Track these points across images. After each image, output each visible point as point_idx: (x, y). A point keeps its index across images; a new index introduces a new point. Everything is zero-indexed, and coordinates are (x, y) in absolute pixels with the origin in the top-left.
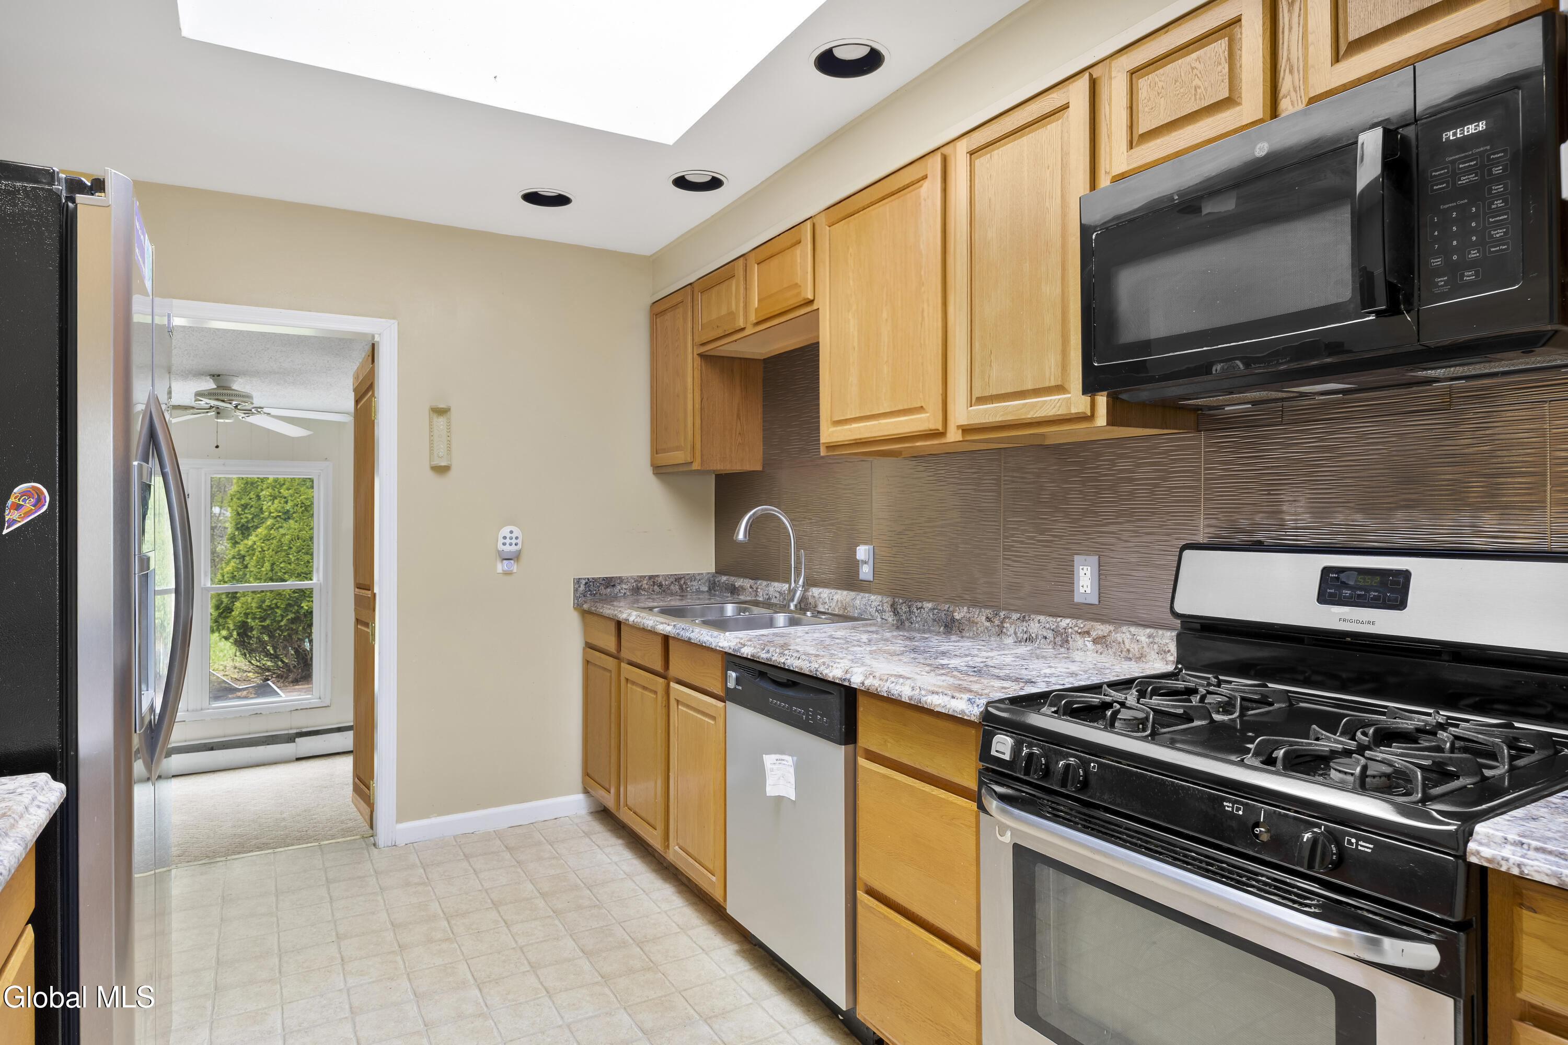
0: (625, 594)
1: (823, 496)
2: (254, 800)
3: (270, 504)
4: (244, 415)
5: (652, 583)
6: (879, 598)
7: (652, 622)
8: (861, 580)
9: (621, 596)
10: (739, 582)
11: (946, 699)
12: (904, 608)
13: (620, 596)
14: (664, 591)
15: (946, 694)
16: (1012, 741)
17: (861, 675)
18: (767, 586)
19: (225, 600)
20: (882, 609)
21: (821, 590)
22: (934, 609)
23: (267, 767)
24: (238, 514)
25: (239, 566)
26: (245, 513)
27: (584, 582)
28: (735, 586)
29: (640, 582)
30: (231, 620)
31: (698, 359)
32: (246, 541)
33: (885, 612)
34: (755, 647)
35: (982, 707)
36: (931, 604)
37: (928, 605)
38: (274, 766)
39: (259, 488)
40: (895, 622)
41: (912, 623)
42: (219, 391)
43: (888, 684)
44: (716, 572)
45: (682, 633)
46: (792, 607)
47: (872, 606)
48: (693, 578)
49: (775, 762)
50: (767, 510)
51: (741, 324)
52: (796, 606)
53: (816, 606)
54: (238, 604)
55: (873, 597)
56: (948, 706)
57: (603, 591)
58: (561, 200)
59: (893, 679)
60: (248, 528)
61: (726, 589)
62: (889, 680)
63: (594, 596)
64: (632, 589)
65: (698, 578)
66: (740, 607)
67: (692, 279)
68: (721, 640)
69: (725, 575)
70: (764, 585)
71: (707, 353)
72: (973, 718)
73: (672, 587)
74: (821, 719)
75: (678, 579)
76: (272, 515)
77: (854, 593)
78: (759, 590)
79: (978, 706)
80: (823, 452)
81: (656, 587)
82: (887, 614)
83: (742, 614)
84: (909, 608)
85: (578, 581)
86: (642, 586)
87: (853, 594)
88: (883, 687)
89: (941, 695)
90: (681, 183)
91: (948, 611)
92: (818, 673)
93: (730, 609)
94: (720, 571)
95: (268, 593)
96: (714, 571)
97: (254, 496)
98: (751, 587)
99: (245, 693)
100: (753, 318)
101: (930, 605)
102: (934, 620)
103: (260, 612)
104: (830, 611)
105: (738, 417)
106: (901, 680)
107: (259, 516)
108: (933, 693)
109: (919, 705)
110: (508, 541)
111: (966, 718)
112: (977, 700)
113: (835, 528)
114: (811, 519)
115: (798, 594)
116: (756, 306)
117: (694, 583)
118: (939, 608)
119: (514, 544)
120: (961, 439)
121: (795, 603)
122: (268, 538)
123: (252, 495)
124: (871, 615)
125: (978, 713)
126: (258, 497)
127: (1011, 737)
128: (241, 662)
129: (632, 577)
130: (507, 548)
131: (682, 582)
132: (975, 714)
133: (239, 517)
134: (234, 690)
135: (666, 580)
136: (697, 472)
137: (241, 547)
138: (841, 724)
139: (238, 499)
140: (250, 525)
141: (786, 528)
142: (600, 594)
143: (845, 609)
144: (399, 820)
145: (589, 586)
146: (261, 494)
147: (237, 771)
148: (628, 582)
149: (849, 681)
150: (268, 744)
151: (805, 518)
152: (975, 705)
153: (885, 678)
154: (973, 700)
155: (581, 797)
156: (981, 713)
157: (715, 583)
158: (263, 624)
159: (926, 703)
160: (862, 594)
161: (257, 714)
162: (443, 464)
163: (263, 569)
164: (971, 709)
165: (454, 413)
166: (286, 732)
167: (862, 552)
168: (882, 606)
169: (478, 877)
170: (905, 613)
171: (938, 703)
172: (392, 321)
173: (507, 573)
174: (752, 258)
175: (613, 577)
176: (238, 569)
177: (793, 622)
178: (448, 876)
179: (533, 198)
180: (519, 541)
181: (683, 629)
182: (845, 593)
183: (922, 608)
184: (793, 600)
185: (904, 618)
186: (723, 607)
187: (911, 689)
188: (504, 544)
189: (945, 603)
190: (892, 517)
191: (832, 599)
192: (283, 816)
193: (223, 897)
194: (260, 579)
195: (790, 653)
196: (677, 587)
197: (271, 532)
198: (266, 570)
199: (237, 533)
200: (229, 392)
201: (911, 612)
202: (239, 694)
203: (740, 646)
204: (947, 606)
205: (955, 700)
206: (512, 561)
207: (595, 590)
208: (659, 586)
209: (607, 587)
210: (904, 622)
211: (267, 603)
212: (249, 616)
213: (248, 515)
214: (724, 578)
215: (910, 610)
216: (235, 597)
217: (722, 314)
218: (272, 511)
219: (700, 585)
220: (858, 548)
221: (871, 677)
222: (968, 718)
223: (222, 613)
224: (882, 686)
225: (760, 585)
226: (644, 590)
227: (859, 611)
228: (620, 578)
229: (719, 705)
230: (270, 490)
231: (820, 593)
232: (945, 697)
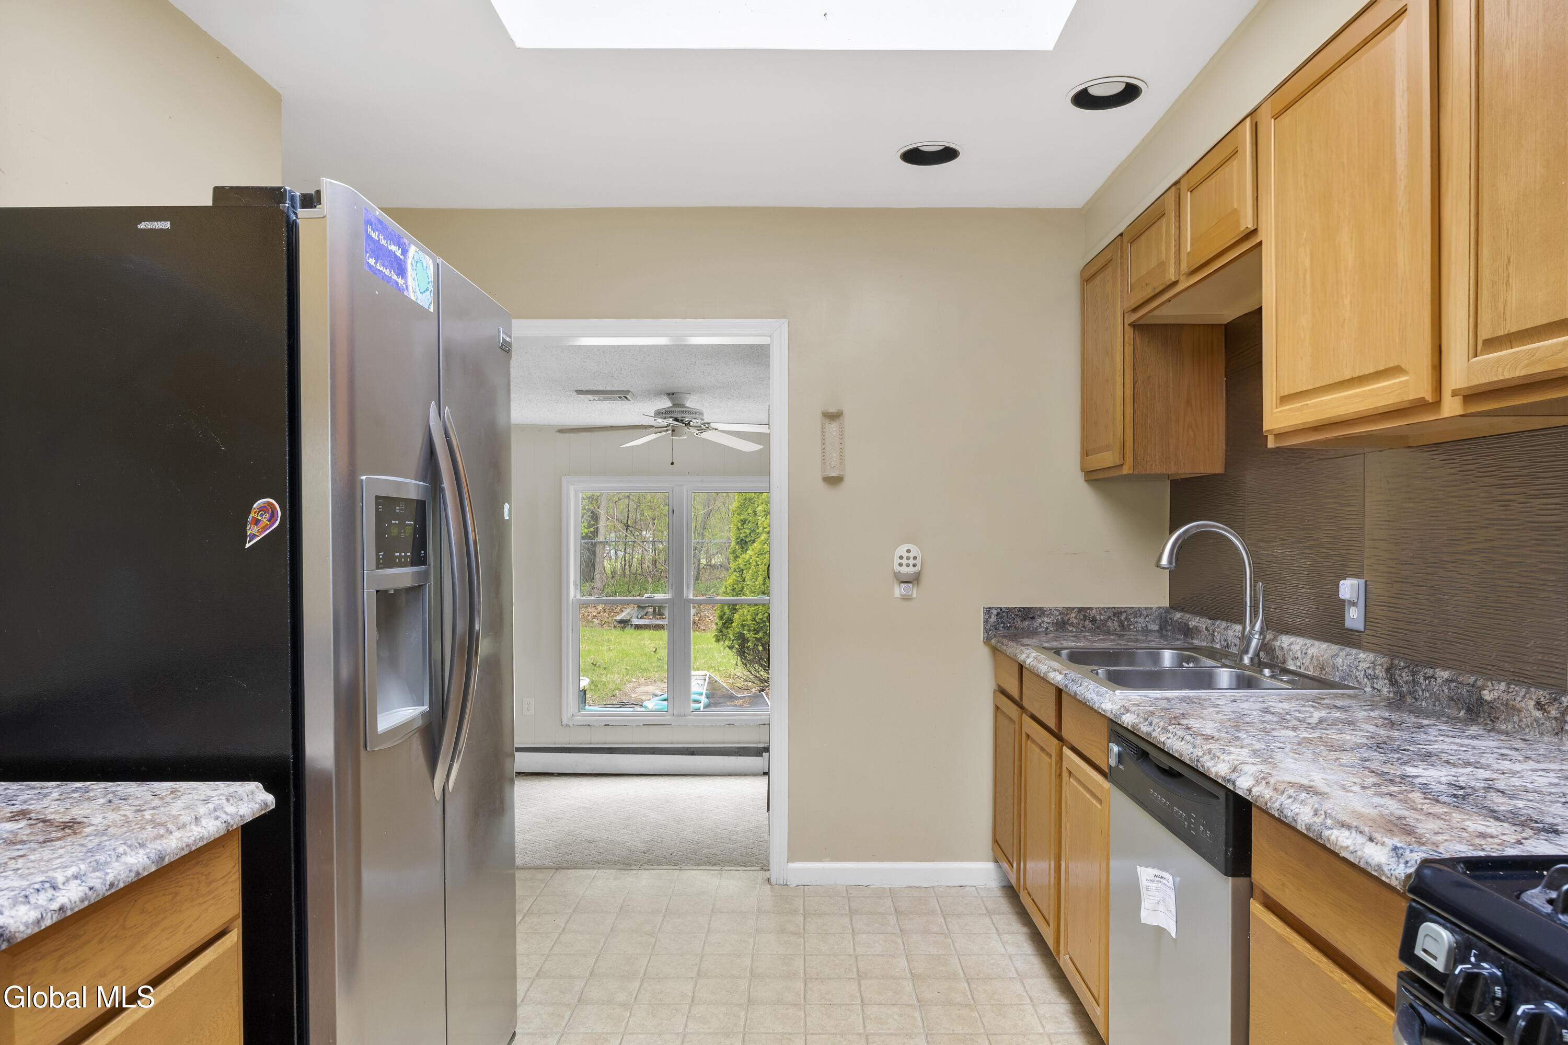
0: (1047, 628)
1: (1299, 508)
2: (717, 808)
3: (763, 519)
4: (697, 432)
5: (1082, 617)
6: (1371, 656)
7: (1046, 667)
8: (1348, 630)
9: (1042, 631)
10: (1195, 622)
11: (1360, 839)
12: (1406, 676)
13: (1040, 632)
14: (1098, 628)
15: (1361, 832)
16: (1452, 939)
17: (1252, 778)
18: (1226, 629)
19: (727, 611)
20: (1372, 673)
21: (1293, 639)
22: (1452, 681)
23: (737, 777)
24: (739, 529)
25: (739, 579)
26: (744, 528)
27: (995, 612)
28: (1188, 625)
29: (1067, 615)
30: (731, 630)
31: (1130, 332)
32: (744, 555)
33: (1377, 678)
34: (1138, 715)
35: (1412, 866)
36: (1447, 673)
37: (1442, 673)
38: (743, 778)
39: (756, 503)
40: (1391, 695)
41: (1416, 699)
42: (674, 409)
43: (1283, 798)
44: (1171, 607)
45: (1070, 685)
46: (1246, 660)
47: (1360, 668)
48: (1138, 612)
49: (1153, 878)
50: (1206, 526)
51: (1172, 277)
52: (1252, 659)
53: (1284, 662)
54: (736, 616)
55: (1362, 655)
56: (1359, 853)
57: (1019, 624)
58: (948, 154)
59: (1291, 791)
60: (746, 543)
61: (1179, 629)
62: (1286, 793)
63: (1008, 629)
64: (1057, 624)
65: (1145, 613)
66: (1182, 655)
67: (1121, 228)
68: (1107, 701)
69: (1180, 610)
70: (1222, 627)
71: (1141, 322)
72: (1394, 883)
73: (1109, 623)
74: (1204, 832)
75: (1117, 613)
76: (765, 530)
77: (1337, 647)
78: (1216, 634)
79: (1407, 862)
80: (1271, 444)
81: (1087, 622)
82: (1381, 682)
83: (1184, 664)
84: (1413, 675)
85: (988, 611)
86: (1069, 620)
87: (1335, 648)
88: (1275, 802)
89: (1354, 832)
90: (1084, 100)
91: (1473, 686)
92: (1199, 765)
93: (1168, 658)
94: (1174, 606)
95: (761, 607)
96: (1168, 605)
97: (751, 512)
98: (1207, 629)
99: (741, 701)
100: (1184, 267)
101: (1446, 675)
102: (1451, 699)
103: (754, 624)
104: (1302, 670)
105: (1188, 403)
106: (1303, 795)
107: (755, 531)
108: (1343, 826)
109: (1319, 841)
110: (904, 561)
111: (1383, 878)
112: (1408, 852)
113: (1312, 552)
114: (1282, 539)
115: (1254, 643)
116: (1189, 250)
117: (1139, 620)
118: (1460, 679)
119: (911, 565)
120: (1462, 413)
121: (1250, 655)
122: (761, 552)
123: (750, 511)
124: (1358, 681)
125: (1403, 876)
126: (755, 513)
127: (1452, 931)
128: (740, 671)
129: (1056, 609)
130: (904, 569)
131: (1123, 617)
132: (1398, 876)
133: (738, 532)
134: (732, 697)
135: (1101, 614)
136: (1127, 478)
137: (740, 561)
138: (1227, 845)
139: (738, 514)
140: (748, 540)
141: (1240, 553)
142: (1015, 627)
143: (1322, 668)
144: (790, 860)
145: (1002, 617)
146: (757, 509)
147: (713, 778)
148: (1050, 614)
149: (1234, 783)
150: (740, 756)
151: (1275, 538)
152: (1402, 861)
153: (1282, 788)
154: (1401, 851)
155: (991, 866)
156: (1408, 876)
157: (1166, 621)
158: (756, 636)
159: (1329, 840)
160: (1348, 649)
161: (730, 724)
162: (834, 474)
163: (757, 583)
164: (1393, 866)
165: (847, 416)
166: (755, 745)
167: (1348, 588)
168: (1374, 669)
169: (854, 939)
170: (1406, 683)
171: (1345, 845)
172: (782, 320)
173: (907, 598)
174: (1184, 186)
175: (1031, 608)
176: (738, 582)
177: (1245, 683)
178: (825, 930)
179: (914, 156)
180: (918, 562)
181: (1073, 680)
182: (1325, 645)
183: (1432, 677)
184: (1247, 652)
185: (1405, 689)
186: (1158, 653)
187: (1312, 813)
188: (901, 565)
189: (1472, 673)
190: (1393, 537)
191: (1306, 653)
192: (737, 829)
193: (622, 907)
194: (754, 592)
195: (1175, 730)
196: (1117, 624)
197: (764, 547)
198: (759, 584)
199: (737, 548)
200: (682, 409)
201: (1415, 683)
202: (736, 702)
203: (1123, 711)
204: (1473, 678)
205: (1373, 844)
206: (911, 585)
207: (1010, 623)
208: (1091, 621)
209: (1025, 619)
210: (1404, 697)
211: (760, 616)
212: (745, 628)
213: (746, 530)
214: (1178, 615)
215: (1414, 679)
216: (735, 609)
217: (1152, 267)
218: (765, 526)
219: (1147, 622)
220: (1342, 582)
221: (1264, 783)
222: (1387, 881)
223: (725, 623)
224: (1274, 799)
225: (1218, 627)
226: (1072, 625)
227: (1342, 674)
228: (1040, 609)
229: (1105, 786)
230: (764, 506)
231: (1291, 644)
232: (1359, 836)
